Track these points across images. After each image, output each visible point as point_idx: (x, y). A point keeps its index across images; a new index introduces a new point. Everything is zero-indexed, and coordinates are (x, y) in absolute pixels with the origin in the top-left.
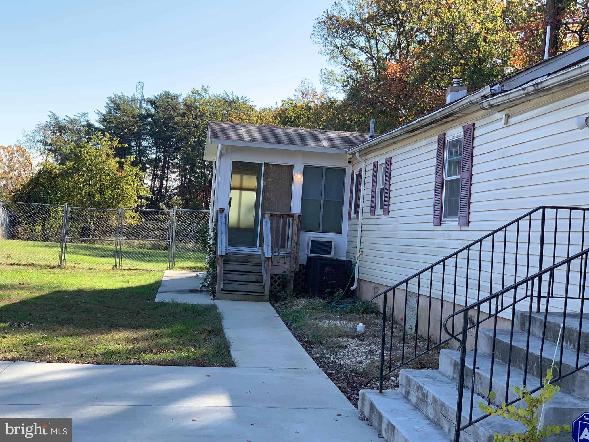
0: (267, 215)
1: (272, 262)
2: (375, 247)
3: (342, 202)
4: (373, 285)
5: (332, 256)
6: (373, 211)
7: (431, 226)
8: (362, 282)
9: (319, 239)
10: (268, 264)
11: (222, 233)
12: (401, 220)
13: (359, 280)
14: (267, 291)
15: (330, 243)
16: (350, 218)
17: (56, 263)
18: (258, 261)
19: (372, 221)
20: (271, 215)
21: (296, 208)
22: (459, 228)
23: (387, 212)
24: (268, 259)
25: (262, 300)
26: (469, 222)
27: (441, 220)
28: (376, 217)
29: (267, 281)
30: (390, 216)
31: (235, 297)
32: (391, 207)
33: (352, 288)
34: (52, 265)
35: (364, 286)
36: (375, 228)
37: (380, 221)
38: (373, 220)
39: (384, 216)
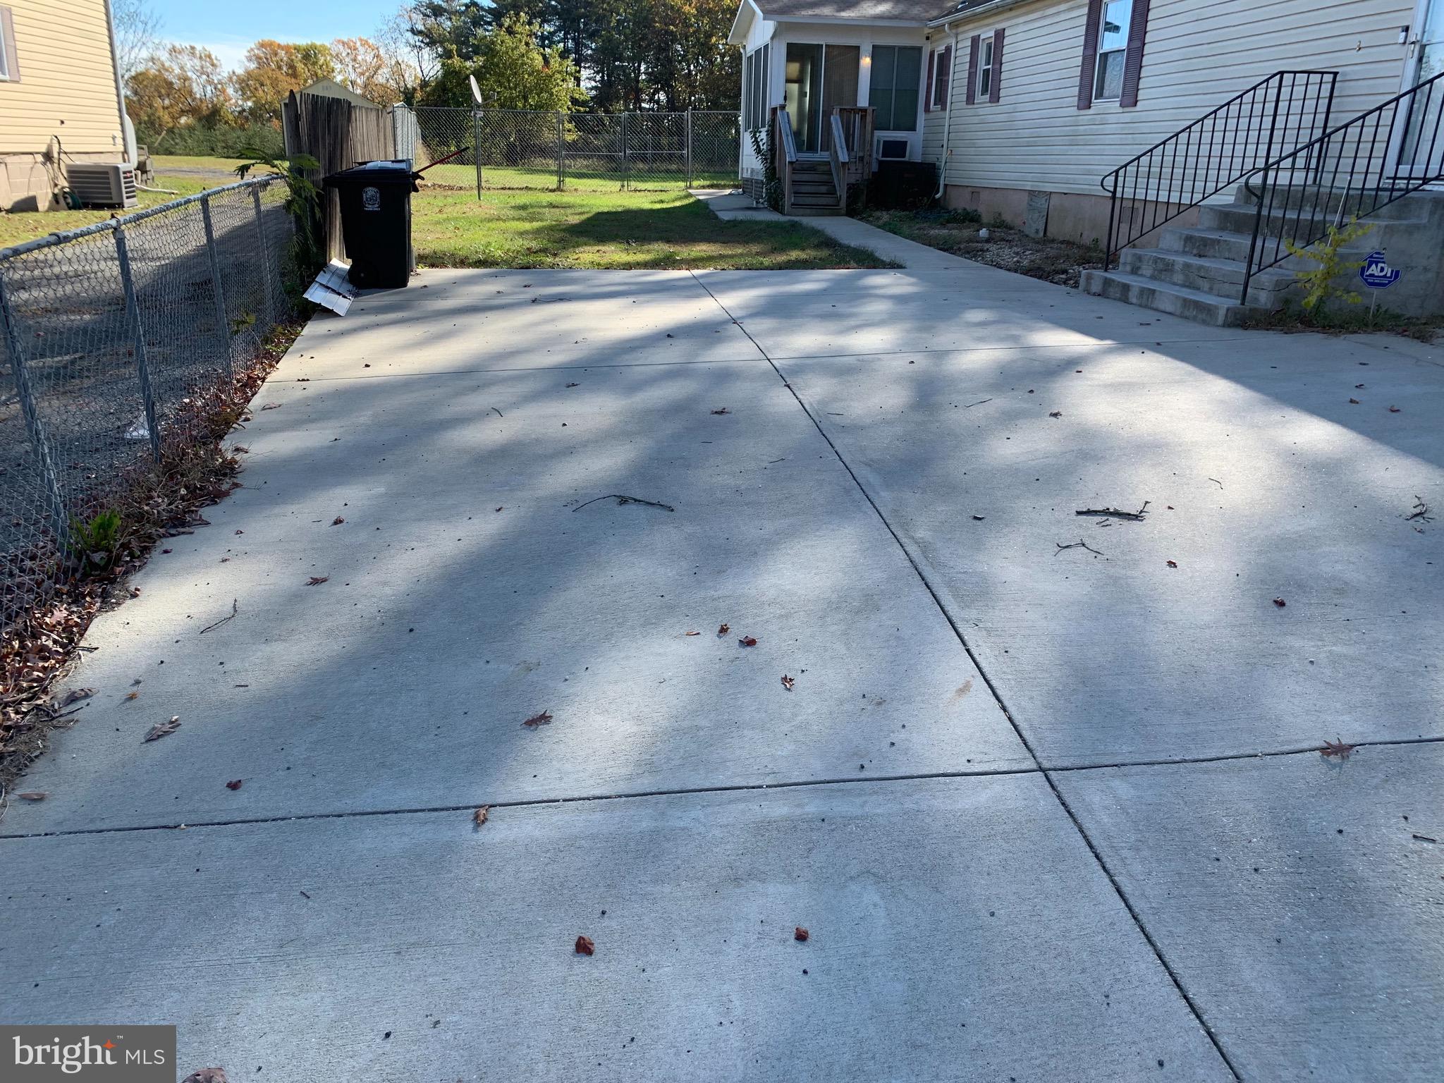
0: (836, 111)
1: (849, 169)
2: (974, 143)
3: (917, 92)
4: (970, 189)
5: (906, 159)
6: (970, 99)
7: (1074, 111)
8: (948, 188)
9: (891, 139)
10: (844, 170)
11: (787, 135)
12: (1020, 108)
13: (946, 186)
14: (843, 203)
15: (905, 143)
16: (927, 110)
17: (555, 186)
18: (826, 168)
19: (970, 112)
20: (841, 110)
21: (863, 101)
22: (1121, 110)
23: (995, 98)
24: (843, 164)
25: (838, 215)
26: (1136, 102)
27: (1090, 102)
28: (976, 106)
29: (842, 192)
30: (1001, 103)
31: (808, 211)
32: (1002, 93)
33: (937, 196)
34: (550, 187)
35: (953, 193)
36: (976, 120)
37: (981, 111)
38: (970, 110)
39: (989, 105)
